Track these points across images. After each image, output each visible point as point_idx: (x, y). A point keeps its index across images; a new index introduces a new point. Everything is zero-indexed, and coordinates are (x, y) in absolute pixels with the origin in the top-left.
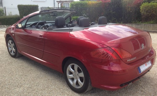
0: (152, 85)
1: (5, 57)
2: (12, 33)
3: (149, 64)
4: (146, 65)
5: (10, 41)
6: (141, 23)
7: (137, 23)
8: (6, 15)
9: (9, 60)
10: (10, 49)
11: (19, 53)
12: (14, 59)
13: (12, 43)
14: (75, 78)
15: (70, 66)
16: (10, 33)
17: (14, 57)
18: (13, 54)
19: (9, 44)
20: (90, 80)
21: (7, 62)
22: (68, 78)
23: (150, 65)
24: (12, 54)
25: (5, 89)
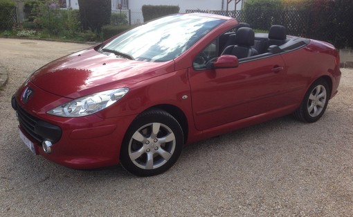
8: (130, 24)
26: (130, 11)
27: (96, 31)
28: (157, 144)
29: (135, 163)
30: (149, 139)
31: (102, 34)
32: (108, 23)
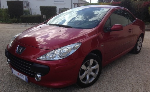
26: (31, 9)
27: (17, 18)
28: (91, 70)
29: (82, 81)
30: (88, 68)
31: (20, 19)
32: (22, 14)
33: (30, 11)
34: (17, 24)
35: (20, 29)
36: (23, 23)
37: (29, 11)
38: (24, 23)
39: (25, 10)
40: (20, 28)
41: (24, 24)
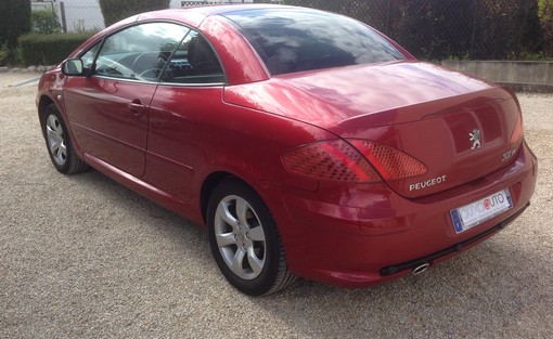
0: (516, 279)
1: (38, 172)
2: (58, 92)
3: (499, 203)
4: (487, 205)
5: (52, 119)
6: (540, 58)
7: (524, 58)
8: (65, 30)
9: (46, 182)
10: (53, 144)
11: (77, 158)
12: (64, 179)
13: (57, 124)
14: (239, 244)
15: (224, 204)
16: (51, 91)
17: (64, 170)
18: (60, 160)
19: (49, 128)
20: (282, 253)
21: (40, 188)
22: (220, 243)
23: (506, 204)
24: (57, 160)
25: (15, 273)
26: (62, 4)
27: (5, 46)
31: (19, 50)
32: (28, 30)
33: (59, 14)
34: (6, 71)
35: (18, 99)
36: (31, 68)
37: (55, 16)
38: (36, 64)
39: (39, 9)
40: (18, 93)
41: (36, 71)
